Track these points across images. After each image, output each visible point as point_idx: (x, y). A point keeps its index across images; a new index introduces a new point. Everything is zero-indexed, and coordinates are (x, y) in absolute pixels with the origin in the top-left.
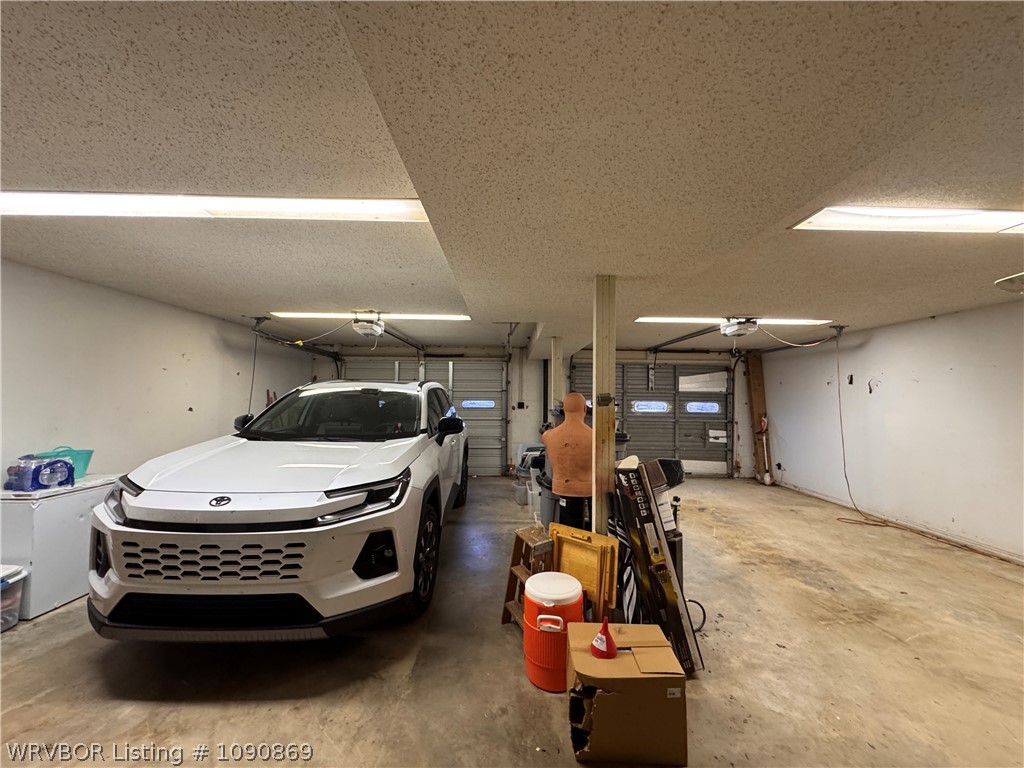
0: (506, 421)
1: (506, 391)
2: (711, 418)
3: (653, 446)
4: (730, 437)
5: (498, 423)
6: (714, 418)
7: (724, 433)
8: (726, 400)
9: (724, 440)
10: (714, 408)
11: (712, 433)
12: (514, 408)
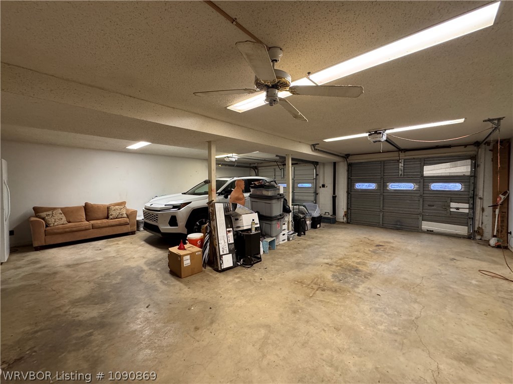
0: (316, 194)
1: (316, 179)
2: (454, 194)
3: (402, 211)
4: (473, 208)
5: (313, 194)
6: (457, 194)
7: (467, 206)
8: (470, 181)
9: (467, 211)
10: (457, 187)
11: (453, 205)
12: (320, 187)
